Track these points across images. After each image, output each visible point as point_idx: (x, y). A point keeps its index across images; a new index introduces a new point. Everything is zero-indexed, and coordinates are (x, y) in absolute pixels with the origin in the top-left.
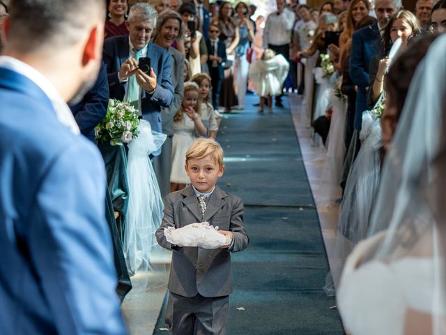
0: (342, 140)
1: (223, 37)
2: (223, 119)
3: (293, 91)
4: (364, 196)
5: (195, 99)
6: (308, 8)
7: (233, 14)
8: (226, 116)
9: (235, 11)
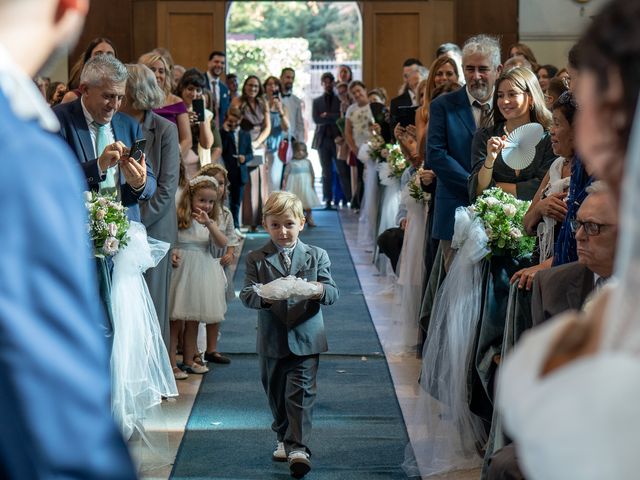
0: (421, 259)
1: (247, 126)
2: (246, 240)
3: (345, 204)
4: (458, 329)
5: (211, 202)
6: (363, 87)
7: (260, 94)
8: (252, 236)
9: (263, 88)
